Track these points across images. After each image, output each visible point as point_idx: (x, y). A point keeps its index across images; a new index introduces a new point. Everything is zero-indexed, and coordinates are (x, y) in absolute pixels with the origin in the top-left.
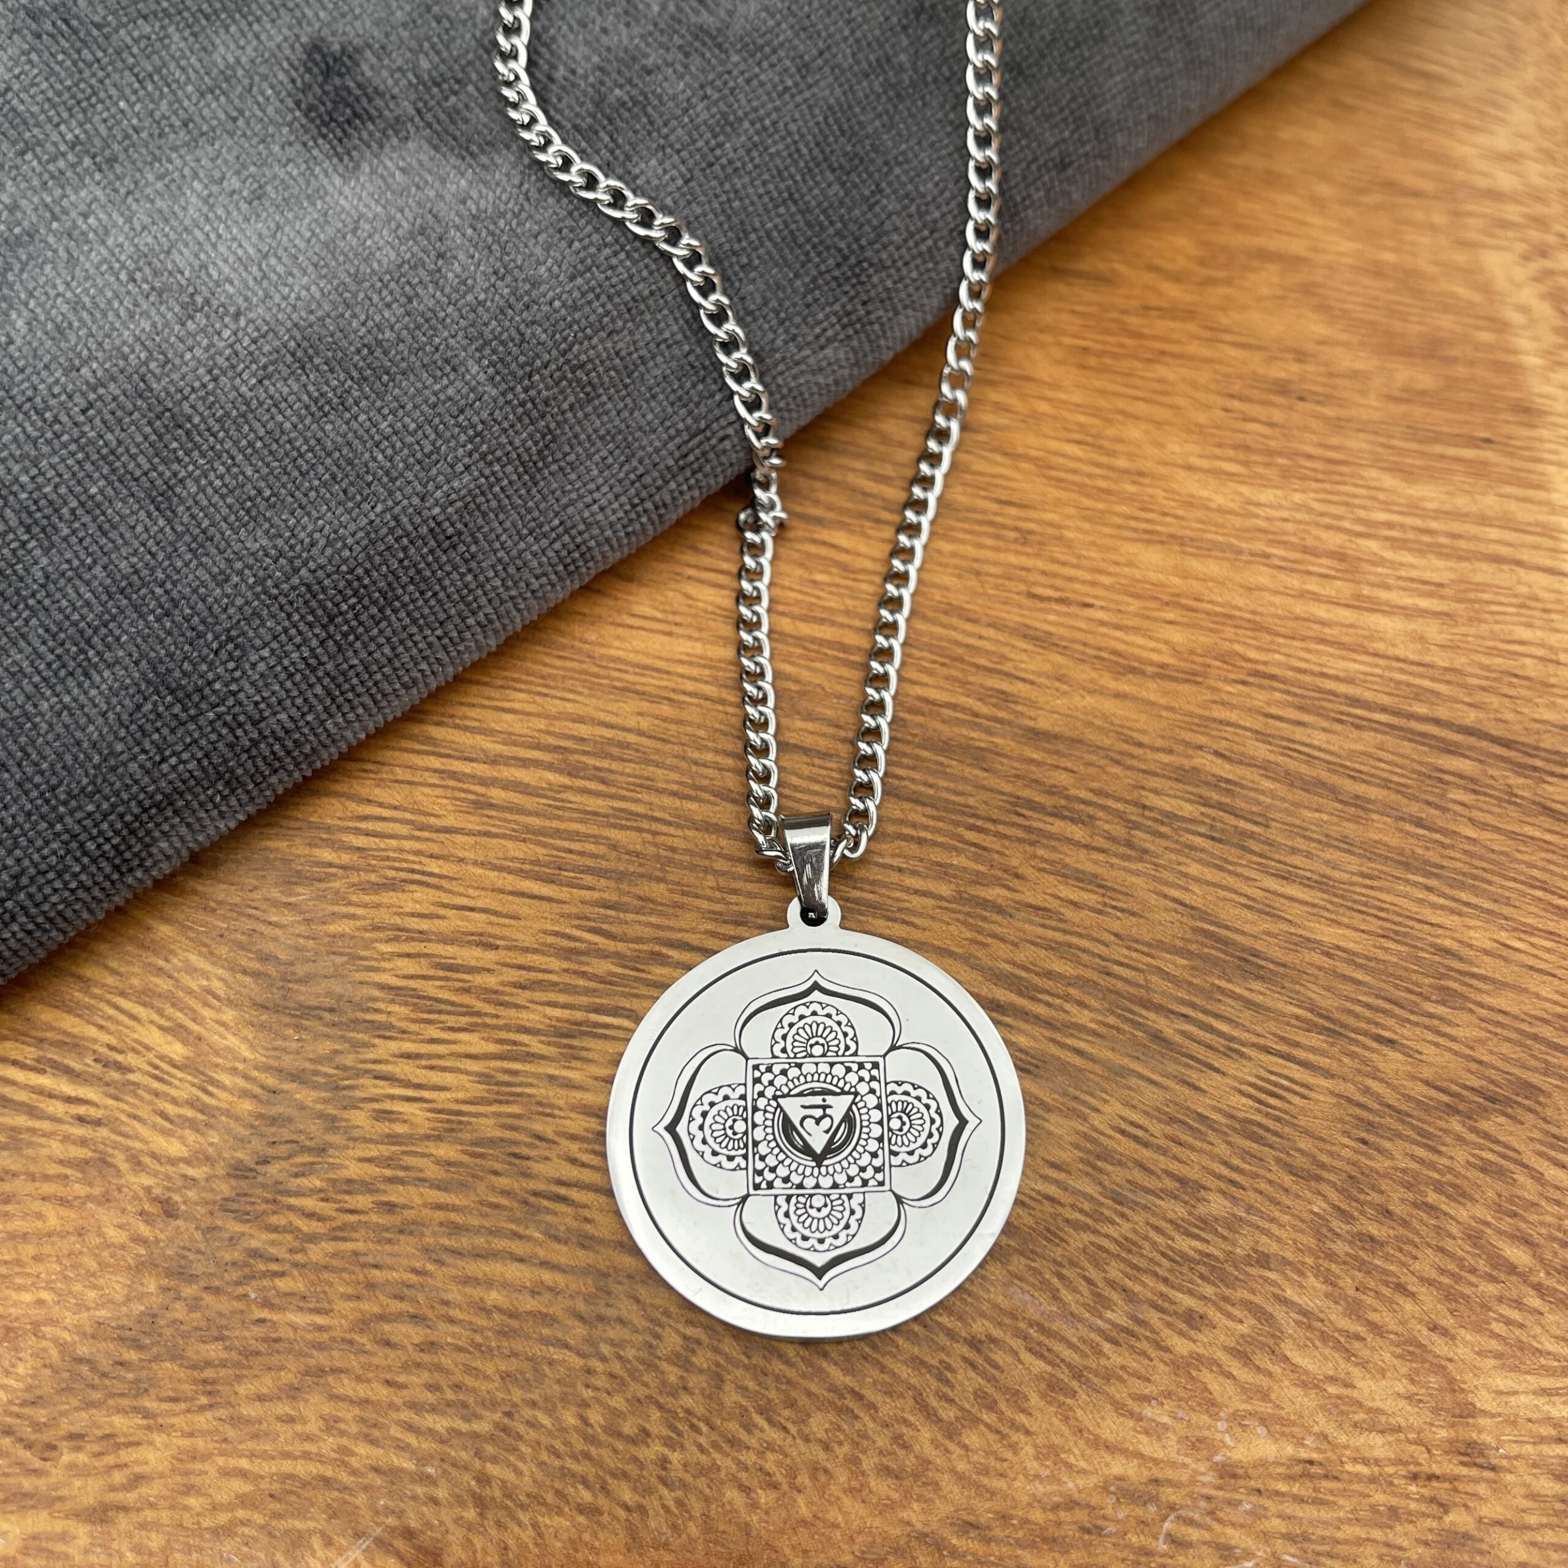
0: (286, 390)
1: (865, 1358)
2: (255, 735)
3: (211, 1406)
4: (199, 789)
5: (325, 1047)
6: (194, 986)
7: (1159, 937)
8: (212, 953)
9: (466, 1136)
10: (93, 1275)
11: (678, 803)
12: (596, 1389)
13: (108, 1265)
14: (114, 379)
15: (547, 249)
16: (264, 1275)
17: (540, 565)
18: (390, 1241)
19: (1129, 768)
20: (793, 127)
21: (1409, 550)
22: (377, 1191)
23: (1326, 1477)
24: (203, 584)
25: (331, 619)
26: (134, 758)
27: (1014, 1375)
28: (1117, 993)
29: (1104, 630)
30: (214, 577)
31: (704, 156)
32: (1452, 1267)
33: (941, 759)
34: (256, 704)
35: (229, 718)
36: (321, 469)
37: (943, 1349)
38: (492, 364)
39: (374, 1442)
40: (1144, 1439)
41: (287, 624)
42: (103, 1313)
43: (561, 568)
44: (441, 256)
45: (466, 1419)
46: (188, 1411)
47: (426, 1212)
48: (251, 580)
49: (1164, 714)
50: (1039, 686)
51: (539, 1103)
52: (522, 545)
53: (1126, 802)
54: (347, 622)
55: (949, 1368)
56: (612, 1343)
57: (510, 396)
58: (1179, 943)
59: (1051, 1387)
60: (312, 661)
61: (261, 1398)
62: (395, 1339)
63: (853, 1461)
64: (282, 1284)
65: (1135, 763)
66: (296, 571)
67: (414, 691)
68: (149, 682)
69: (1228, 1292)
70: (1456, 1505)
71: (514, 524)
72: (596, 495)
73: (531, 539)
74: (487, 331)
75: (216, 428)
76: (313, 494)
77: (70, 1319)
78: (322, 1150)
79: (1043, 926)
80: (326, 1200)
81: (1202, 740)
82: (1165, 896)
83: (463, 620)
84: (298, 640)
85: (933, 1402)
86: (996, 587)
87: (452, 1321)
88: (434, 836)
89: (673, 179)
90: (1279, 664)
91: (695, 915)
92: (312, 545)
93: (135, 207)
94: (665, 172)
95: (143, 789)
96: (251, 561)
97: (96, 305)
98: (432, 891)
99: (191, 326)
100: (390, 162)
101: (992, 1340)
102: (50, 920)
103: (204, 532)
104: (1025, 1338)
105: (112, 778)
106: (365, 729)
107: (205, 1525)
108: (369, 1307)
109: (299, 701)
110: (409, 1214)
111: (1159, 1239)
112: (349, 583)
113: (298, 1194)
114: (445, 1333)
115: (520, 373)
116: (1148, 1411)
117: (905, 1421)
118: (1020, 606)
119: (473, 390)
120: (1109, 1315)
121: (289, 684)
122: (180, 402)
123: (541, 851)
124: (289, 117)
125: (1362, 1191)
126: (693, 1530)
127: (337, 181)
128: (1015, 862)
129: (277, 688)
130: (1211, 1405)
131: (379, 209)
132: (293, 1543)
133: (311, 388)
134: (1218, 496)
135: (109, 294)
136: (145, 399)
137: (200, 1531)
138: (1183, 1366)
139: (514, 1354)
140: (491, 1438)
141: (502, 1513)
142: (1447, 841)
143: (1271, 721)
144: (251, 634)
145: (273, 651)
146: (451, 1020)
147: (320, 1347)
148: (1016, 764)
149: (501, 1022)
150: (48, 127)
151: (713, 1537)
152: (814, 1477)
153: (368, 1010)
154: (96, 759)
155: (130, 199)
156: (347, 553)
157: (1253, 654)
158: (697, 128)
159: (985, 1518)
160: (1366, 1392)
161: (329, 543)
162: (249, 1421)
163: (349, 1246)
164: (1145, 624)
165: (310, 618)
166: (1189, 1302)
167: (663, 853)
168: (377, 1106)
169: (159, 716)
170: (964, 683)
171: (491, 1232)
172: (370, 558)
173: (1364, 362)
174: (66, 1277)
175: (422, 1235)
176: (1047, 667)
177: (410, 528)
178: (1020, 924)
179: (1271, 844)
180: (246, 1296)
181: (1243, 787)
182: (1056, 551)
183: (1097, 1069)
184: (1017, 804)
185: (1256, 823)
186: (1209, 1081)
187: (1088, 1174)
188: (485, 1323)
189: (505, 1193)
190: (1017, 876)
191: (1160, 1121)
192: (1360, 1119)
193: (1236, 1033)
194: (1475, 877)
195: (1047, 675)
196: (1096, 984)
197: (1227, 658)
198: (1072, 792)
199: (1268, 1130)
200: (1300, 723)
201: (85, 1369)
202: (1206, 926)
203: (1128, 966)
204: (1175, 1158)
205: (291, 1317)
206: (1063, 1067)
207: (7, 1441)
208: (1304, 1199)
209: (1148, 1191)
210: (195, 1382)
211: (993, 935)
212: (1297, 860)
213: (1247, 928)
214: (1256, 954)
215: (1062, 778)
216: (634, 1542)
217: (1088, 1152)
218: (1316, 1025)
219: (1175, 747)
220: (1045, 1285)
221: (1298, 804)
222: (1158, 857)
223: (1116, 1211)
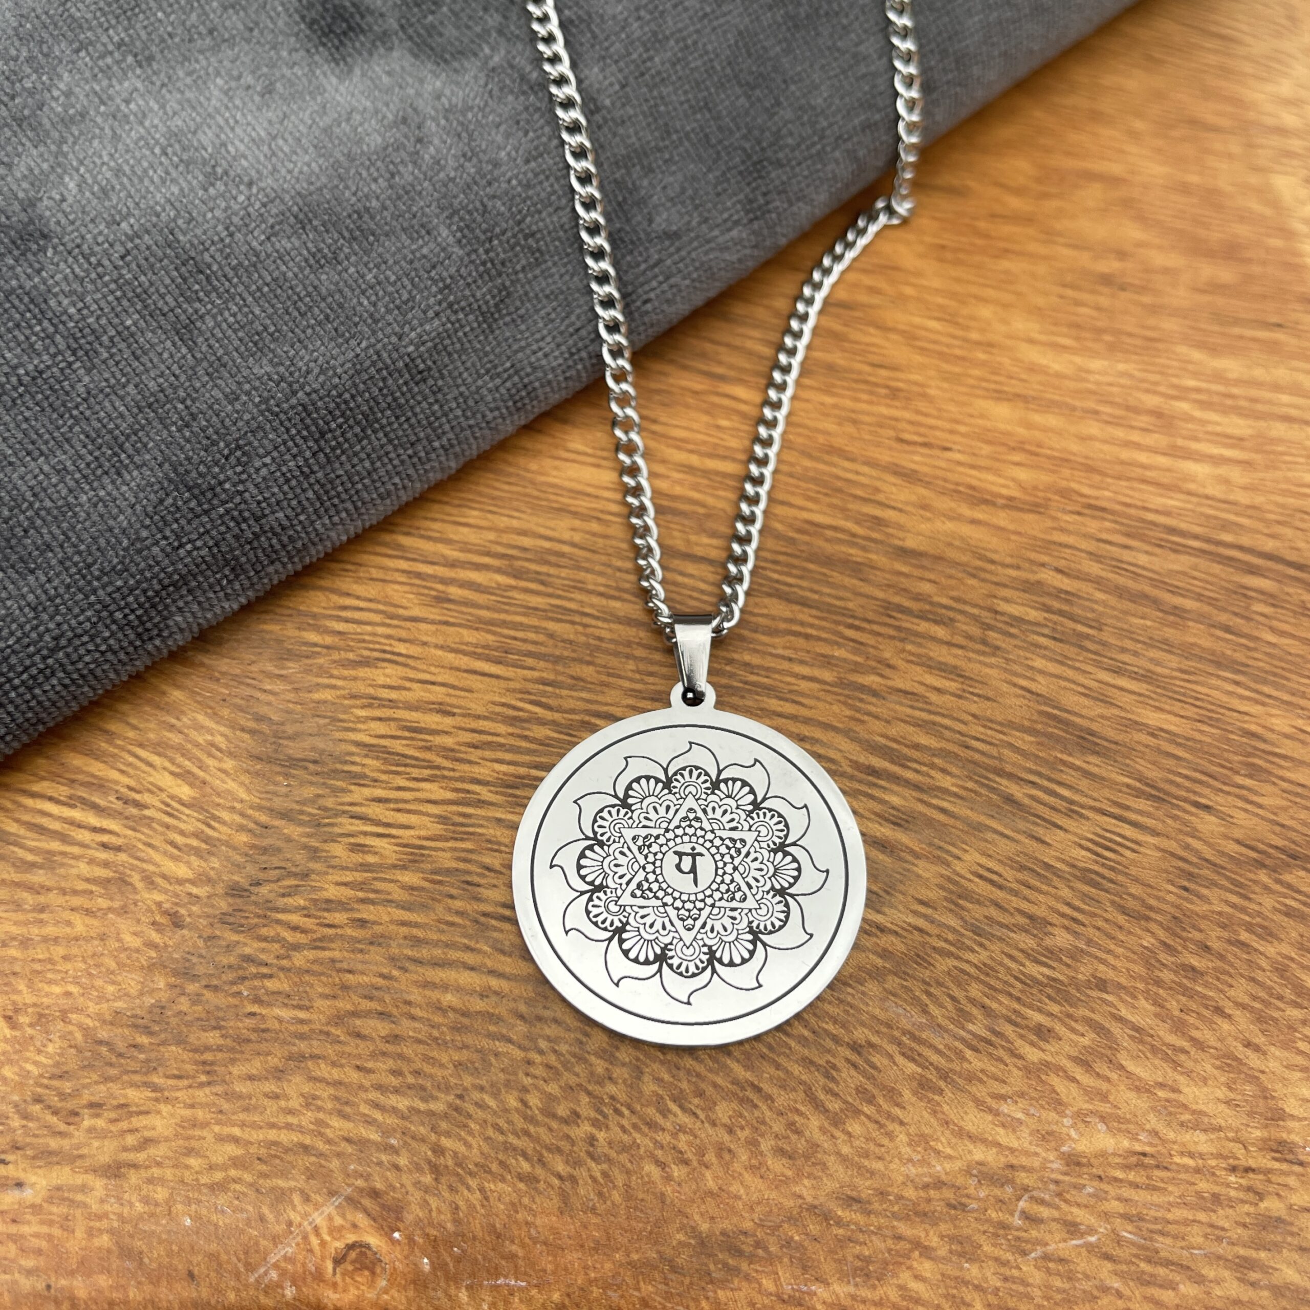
0: (289, 246)
1: (763, 1056)
2: (257, 530)
3: (209, 1083)
4: (209, 573)
5: (309, 792)
6: (200, 740)
7: (1010, 718)
8: (215, 714)
9: (427, 866)
10: (112, 972)
11: (604, 602)
12: (535, 1077)
13: (124, 965)
14: (148, 232)
15: (508, 135)
16: (255, 976)
17: (494, 400)
18: (361, 951)
19: (983, 580)
20: (709, 47)
21: (1215, 411)
22: (352, 910)
23: (1158, 1166)
24: (217, 401)
25: (322, 435)
26: (157, 543)
27: (890, 1075)
28: (976, 763)
29: (961, 469)
30: (226, 396)
31: (638, 66)
32: (1262, 994)
33: (824, 570)
34: (259, 503)
35: (236, 513)
36: (316, 311)
37: (829, 1052)
38: (460, 229)
39: (345, 1117)
40: (1000, 1130)
41: (286, 437)
42: (120, 1005)
43: (510, 403)
44: (419, 140)
45: (424, 1100)
46: (190, 1087)
47: (393, 927)
48: (257, 400)
49: (1013, 537)
50: (906, 512)
51: (489, 841)
52: (480, 383)
53: (981, 608)
54: (335, 438)
55: (834, 1067)
56: (549, 1039)
57: (474, 257)
58: (1026, 723)
59: (921, 1085)
60: (306, 470)
61: (251, 1078)
62: (365, 1032)
63: (753, 1144)
64: (270, 984)
65: (988, 576)
66: (294, 393)
67: (388, 502)
68: (170, 481)
69: (1071, 1010)
70: (1270, 1193)
71: (473, 365)
72: (542, 344)
73: (487, 378)
74: (456, 202)
75: (231, 274)
76: (309, 331)
77: (92, 1008)
78: (305, 875)
79: (912, 707)
80: (308, 916)
81: (1045, 559)
82: (1015, 685)
83: (430, 442)
84: (295, 450)
85: (821, 1095)
86: (871, 432)
87: (413, 1018)
88: (402, 624)
89: (611, 85)
90: (1109, 499)
91: (618, 692)
92: (308, 372)
93: (168, 96)
94: (605, 78)
95: (163, 570)
96: (257, 384)
97: (134, 172)
98: (400, 668)
99: (212, 191)
100: (378, 68)
101: (871, 1045)
102: (83, 676)
103: (219, 359)
104: (899, 1044)
105: (137, 559)
106: (347, 531)
107: (202, 1181)
108: (344, 1005)
109: (294, 503)
110: (378, 929)
111: (1012, 965)
112: (338, 406)
113: (284, 911)
114: (407, 1027)
115: (483, 237)
116: (1004, 1108)
117: (797, 1111)
118: (890, 449)
119: (444, 250)
120: (970, 1027)
121: (286, 488)
122: (202, 253)
123: (491, 638)
124: (296, 29)
125: (1184, 929)
126: (616, 1196)
127: (334, 80)
128: (887, 655)
129: (276, 490)
130: (1058, 1104)
131: (368, 104)
132: (277, 1199)
133: (310, 245)
134: (1055, 363)
135: (145, 164)
136: (173, 249)
137: (198, 1186)
138: (1033, 1071)
139: (466, 1047)
140: (446, 1116)
141: (453, 1179)
142: (1251, 644)
143: (1102, 545)
144: (256, 444)
145: (273, 459)
146: (415, 772)
147: (302, 1037)
148: (888, 576)
149: (457, 774)
150: (99, 31)
151: (632, 1204)
152: (719, 1156)
153: (346, 762)
154: (125, 543)
155: (164, 91)
156: (337, 380)
157: (1086, 490)
158: (632, 43)
159: (866, 1194)
160: (1191, 1096)
161: (322, 371)
162: (240, 1097)
163: (328, 954)
164: (997, 465)
165: (305, 433)
166: (1038, 1017)
167: (592, 641)
168: (352, 840)
169: (178, 509)
170: (844, 510)
171: (447, 945)
172: (355, 385)
173: (1174, 260)
174: (89, 974)
175: (389, 946)
176: (914, 498)
177: (389, 361)
178: (892, 706)
179: (1104, 644)
180: (240, 993)
181: (1079, 597)
182: (922, 405)
183: (959, 824)
184: (888, 608)
185: (1091, 627)
186: (1053, 837)
187: (951, 910)
188: (441, 1020)
189: (459, 913)
190: (889, 666)
191: (1012, 868)
192: (1183, 871)
193: (1076, 798)
194: (1275, 675)
195: (913, 505)
196: (957, 756)
197: (1065, 493)
198: (936, 599)
199: (1104, 877)
200: (1126, 547)
201: (104, 1049)
202: (1050, 710)
203: (983, 741)
204: (1025, 898)
205: (278, 1012)
206: (930, 822)
207: (37, 1107)
208: (1135, 935)
209: (1002, 925)
210: (196, 1063)
211: (869, 714)
212: (1126, 658)
213: (1084, 712)
214: (1092, 733)
215: (927, 588)
216: (566, 1205)
217: (952, 892)
218: (1143, 792)
219: (1021, 564)
220: (915, 998)
221: (1126, 613)
222: (1008, 652)
223: (975, 941)
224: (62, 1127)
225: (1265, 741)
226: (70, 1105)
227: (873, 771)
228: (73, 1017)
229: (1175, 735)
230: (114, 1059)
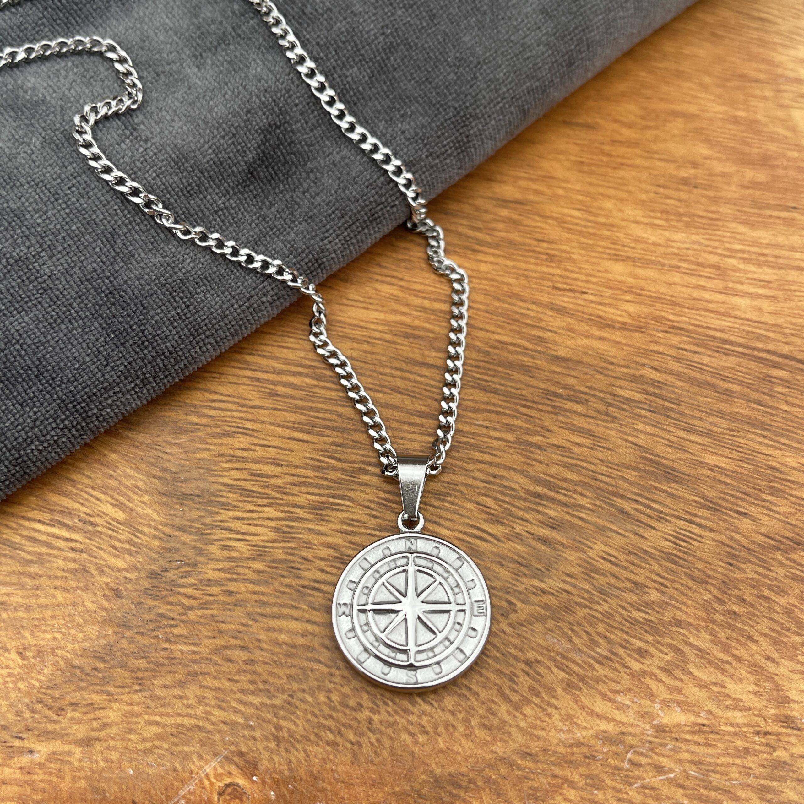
3: (141, 690)
5: (196, 514)
6: (128, 484)
7: (623, 461)
8: (137, 468)
9: (268, 558)
10: (81, 625)
12: (335, 683)
13: (88, 621)
16: (166, 626)
18: (230, 610)
19: (607, 375)
21: (753, 264)
22: (223, 585)
23: (712, 732)
27: (549, 679)
28: (601, 489)
29: (592, 305)
32: (777, 628)
33: (508, 371)
37: (512, 666)
39: (223, 709)
40: (616, 712)
42: (86, 644)
45: (269, 698)
46: (129, 693)
47: (248, 595)
49: (625, 348)
50: (559, 334)
51: (304, 542)
53: (605, 393)
55: (515, 675)
58: (633, 464)
59: (568, 685)
61: (166, 687)
62: (233, 658)
63: (466, 721)
64: (175, 631)
65: (610, 373)
69: (659, 639)
70: (779, 747)
77: (70, 647)
78: (195, 565)
79: (562, 455)
80: (197, 589)
81: (645, 361)
82: (626, 440)
85: (508, 692)
86: (536, 284)
87: (262, 649)
88: (249, 410)
90: (686, 323)
98: (248, 438)
101: (538, 661)
104: (554, 661)
107: (139, 748)
108: (220, 642)
110: (239, 596)
111: (624, 612)
113: (183, 586)
114: (258, 655)
116: (618, 698)
117: (493, 701)
118: (549, 293)
120: (598, 650)
123: (303, 418)
125: (729, 589)
126: (385, 754)
128: (547, 423)
130: (651, 696)
132: (183, 758)
134: (652, 236)
137: (136, 751)
138: (636, 676)
139: (293, 666)
140: (282, 708)
141: (288, 745)
142: (774, 412)
143: (681, 351)
146: (259, 501)
147: (195, 662)
148: (547, 374)
149: (285, 502)
152: (447, 729)
153: (217, 496)
157: (671, 317)
159: (535, 750)
160: (732, 690)
162: (159, 698)
163: (209, 612)
164: (615, 302)
166: (639, 644)
168: (222, 543)
170: (520, 333)
171: (281, 606)
173: (728, 168)
174: (67, 627)
175: (246, 606)
176: (563, 324)
179: (681, 414)
180: (157, 636)
181: (667, 385)
182: (569, 266)
183: (591, 527)
184: (548, 394)
185: (674, 403)
186: (649, 534)
187: (586, 580)
188: (278, 650)
189: (287, 586)
190: (548, 430)
191: (623, 553)
192: (728, 553)
193: (663, 509)
194: (788, 431)
195: (564, 329)
196: (590, 485)
197: (658, 319)
198: (577, 388)
199: (680, 558)
200: (696, 352)
201: (78, 671)
202: (648, 456)
203: (606, 476)
204: (631, 572)
205: (180, 647)
206: (573, 526)
207: (40, 706)
208: (699, 593)
209: (617, 588)
210: (132, 678)
211: (536, 460)
212: (695, 422)
213: (669, 456)
214: (674, 470)
215: (571, 381)
216: (355, 760)
217: (586, 568)
218: (705, 506)
219: (630, 365)
220: (564, 635)
221: (695, 394)
222: (622, 420)
223: (601, 598)
224: (55, 717)
225: (781, 472)
226: (59, 704)
227: (538, 496)
228: (59, 652)
229: (725, 469)
230: (84, 677)
